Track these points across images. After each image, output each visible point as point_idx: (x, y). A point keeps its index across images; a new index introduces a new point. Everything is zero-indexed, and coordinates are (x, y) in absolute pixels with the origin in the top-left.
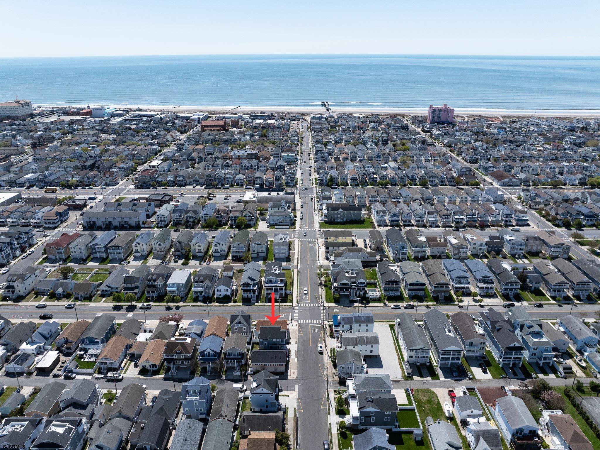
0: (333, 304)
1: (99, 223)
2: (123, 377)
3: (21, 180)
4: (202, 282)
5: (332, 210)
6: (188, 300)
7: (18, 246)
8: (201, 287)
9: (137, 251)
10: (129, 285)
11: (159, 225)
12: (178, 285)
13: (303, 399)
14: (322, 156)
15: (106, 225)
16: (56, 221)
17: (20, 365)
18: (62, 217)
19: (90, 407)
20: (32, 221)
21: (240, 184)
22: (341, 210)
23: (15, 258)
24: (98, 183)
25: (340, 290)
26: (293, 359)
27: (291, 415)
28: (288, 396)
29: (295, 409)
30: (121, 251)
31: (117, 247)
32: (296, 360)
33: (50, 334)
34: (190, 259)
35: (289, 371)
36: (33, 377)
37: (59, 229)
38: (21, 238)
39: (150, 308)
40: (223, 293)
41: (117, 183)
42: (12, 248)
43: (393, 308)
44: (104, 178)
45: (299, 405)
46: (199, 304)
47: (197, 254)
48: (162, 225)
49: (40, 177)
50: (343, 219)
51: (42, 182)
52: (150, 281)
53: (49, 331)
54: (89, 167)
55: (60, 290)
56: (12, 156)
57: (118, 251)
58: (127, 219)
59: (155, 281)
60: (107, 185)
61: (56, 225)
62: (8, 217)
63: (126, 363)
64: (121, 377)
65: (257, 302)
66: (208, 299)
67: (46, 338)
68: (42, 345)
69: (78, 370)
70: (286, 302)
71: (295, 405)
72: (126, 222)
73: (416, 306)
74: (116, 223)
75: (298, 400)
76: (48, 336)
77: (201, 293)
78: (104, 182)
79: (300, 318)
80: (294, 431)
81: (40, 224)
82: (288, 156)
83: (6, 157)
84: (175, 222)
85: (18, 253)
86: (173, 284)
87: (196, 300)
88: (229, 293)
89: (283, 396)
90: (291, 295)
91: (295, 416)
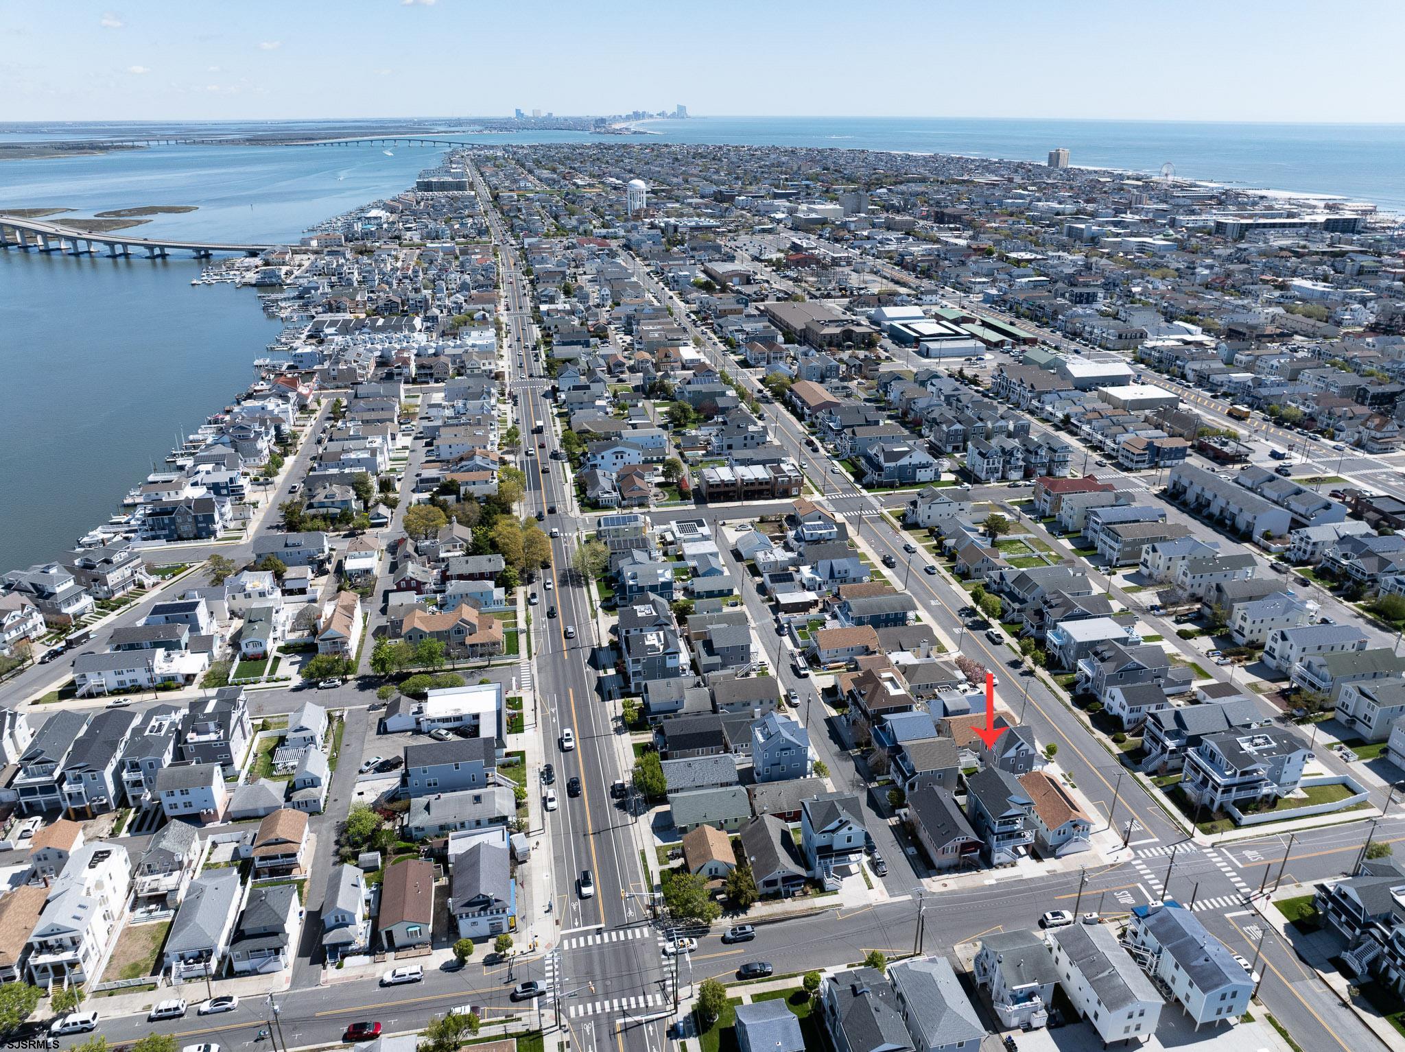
0: (1279, 921)
1: (1190, 496)
2: (806, 676)
3: (1217, 378)
4: (1103, 660)
6: (1063, 678)
7: (1021, 463)
8: (1092, 667)
9: (1145, 564)
10: (1017, 590)
11: (1287, 554)
12: (1070, 637)
13: (872, 914)
15: (1200, 504)
16: (1135, 458)
17: (772, 581)
18: (1155, 456)
19: (717, 659)
20: (1109, 442)
23: (1004, 478)
24: (1342, 435)
25: (1333, 910)
26: (988, 878)
27: (821, 901)
28: (870, 887)
29: (841, 905)
30: (1116, 546)
31: (1115, 536)
32: (989, 881)
33: (842, 574)
34: (1209, 634)
35: (946, 876)
36: (766, 605)
37: (1132, 475)
38: (1036, 453)
39: (995, 643)
40: (1117, 710)
41: (1385, 451)
42: (1007, 462)
44: (1361, 428)
45: (852, 910)
46: (1067, 697)
47: (1235, 634)
48: (1293, 558)
49: (1250, 383)
51: (1248, 395)
52: (1046, 602)
53: (842, 569)
54: (1375, 397)
55: (950, 542)
56: (1297, 337)
57: (1113, 543)
58: (1233, 508)
59: (1051, 607)
60: (1359, 445)
61: (1134, 466)
62: (1089, 422)
63: (839, 667)
64: (803, 672)
65: (1148, 774)
66: (1085, 699)
67: (832, 575)
68: (818, 579)
69: (796, 633)
70: (1193, 820)
71: (848, 905)
72: (1233, 517)
74: (1215, 509)
75: (867, 906)
76: (836, 575)
77: (1087, 678)
78: (1356, 436)
79: (1148, 862)
81: (1114, 454)
83: (1282, 335)
84: (1329, 564)
85: (1015, 475)
86: (1064, 631)
87: (1069, 687)
88: (1125, 715)
89: (867, 880)
90: (1237, 825)
91: (821, 908)
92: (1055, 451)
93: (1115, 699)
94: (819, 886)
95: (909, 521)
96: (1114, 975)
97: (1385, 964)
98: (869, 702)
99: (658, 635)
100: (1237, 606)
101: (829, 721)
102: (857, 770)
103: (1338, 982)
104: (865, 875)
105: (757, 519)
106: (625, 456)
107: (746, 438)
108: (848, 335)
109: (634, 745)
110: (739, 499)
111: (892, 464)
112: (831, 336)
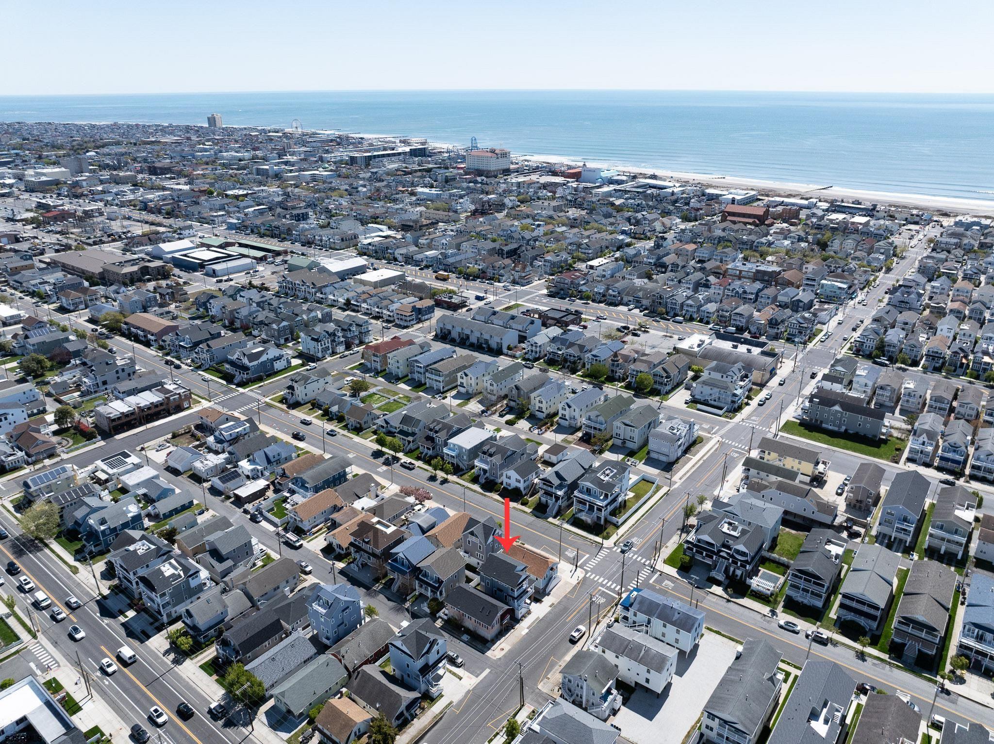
0: (672, 571)
1: (454, 334)
2: (301, 546)
3: (418, 257)
4: (491, 455)
5: (819, 403)
6: (466, 476)
7: (342, 339)
8: (486, 462)
9: (462, 385)
10: (405, 428)
11: (527, 356)
12: (461, 448)
13: (474, 697)
14: (902, 299)
15: (462, 339)
16: (408, 319)
17: (224, 482)
18: (420, 314)
19: (229, 563)
20: (385, 312)
21: (705, 321)
22: (837, 408)
23: (334, 353)
24: (504, 278)
25: (697, 551)
26: (522, 629)
27: (437, 708)
28: (460, 678)
29: (451, 703)
30: (441, 379)
31: (437, 372)
32: (525, 631)
33: (277, 458)
34: (523, 418)
35: (498, 643)
36: (228, 503)
37: (409, 330)
38: (350, 330)
39: (410, 469)
40: (514, 484)
41: (528, 283)
42: (333, 341)
43: (781, 627)
44: (513, 272)
45: (461, 702)
46: (476, 487)
47: (537, 413)
48: (530, 357)
49: (440, 257)
50: (840, 427)
51: (440, 264)
52: (431, 430)
53: (276, 454)
54: (508, 253)
55: (335, 409)
56: (440, 224)
57: (437, 378)
58: (486, 337)
59: (436, 432)
60: (514, 282)
61: (408, 324)
62: (365, 301)
63: (321, 529)
64: (298, 544)
65: (555, 517)
66: (490, 485)
67: (269, 461)
68: (259, 468)
69: (269, 515)
70: (597, 535)
71: (456, 699)
72: (486, 341)
73: (835, 644)
74: (473, 339)
75: (469, 691)
76: (272, 460)
77: (485, 471)
78: (512, 277)
79: (593, 571)
80: (419, 733)
81: (392, 319)
82: (833, 286)
83: (432, 224)
84: (551, 356)
85: (341, 348)
86: (454, 445)
87: (475, 480)
88: (521, 486)
89: (454, 674)
90: (617, 527)
91: (441, 713)
92: (361, 326)
93: (511, 478)
94: (429, 698)
95: (291, 402)
96: (648, 650)
97: (732, 569)
98: (376, 545)
99: (170, 564)
100: (532, 395)
101: (342, 572)
102: (389, 600)
103: (718, 590)
104: (450, 672)
105: (170, 436)
106: (10, 417)
107: (117, 372)
108: (145, 270)
109: (201, 667)
110: (141, 424)
111: (255, 363)
112: (131, 273)
